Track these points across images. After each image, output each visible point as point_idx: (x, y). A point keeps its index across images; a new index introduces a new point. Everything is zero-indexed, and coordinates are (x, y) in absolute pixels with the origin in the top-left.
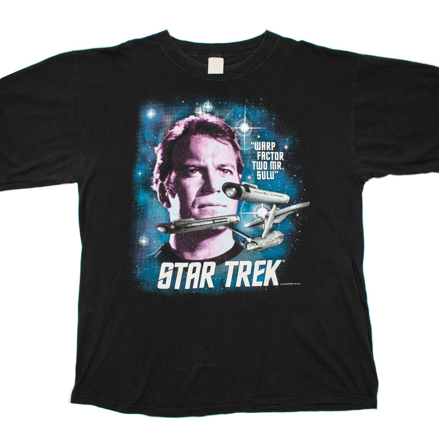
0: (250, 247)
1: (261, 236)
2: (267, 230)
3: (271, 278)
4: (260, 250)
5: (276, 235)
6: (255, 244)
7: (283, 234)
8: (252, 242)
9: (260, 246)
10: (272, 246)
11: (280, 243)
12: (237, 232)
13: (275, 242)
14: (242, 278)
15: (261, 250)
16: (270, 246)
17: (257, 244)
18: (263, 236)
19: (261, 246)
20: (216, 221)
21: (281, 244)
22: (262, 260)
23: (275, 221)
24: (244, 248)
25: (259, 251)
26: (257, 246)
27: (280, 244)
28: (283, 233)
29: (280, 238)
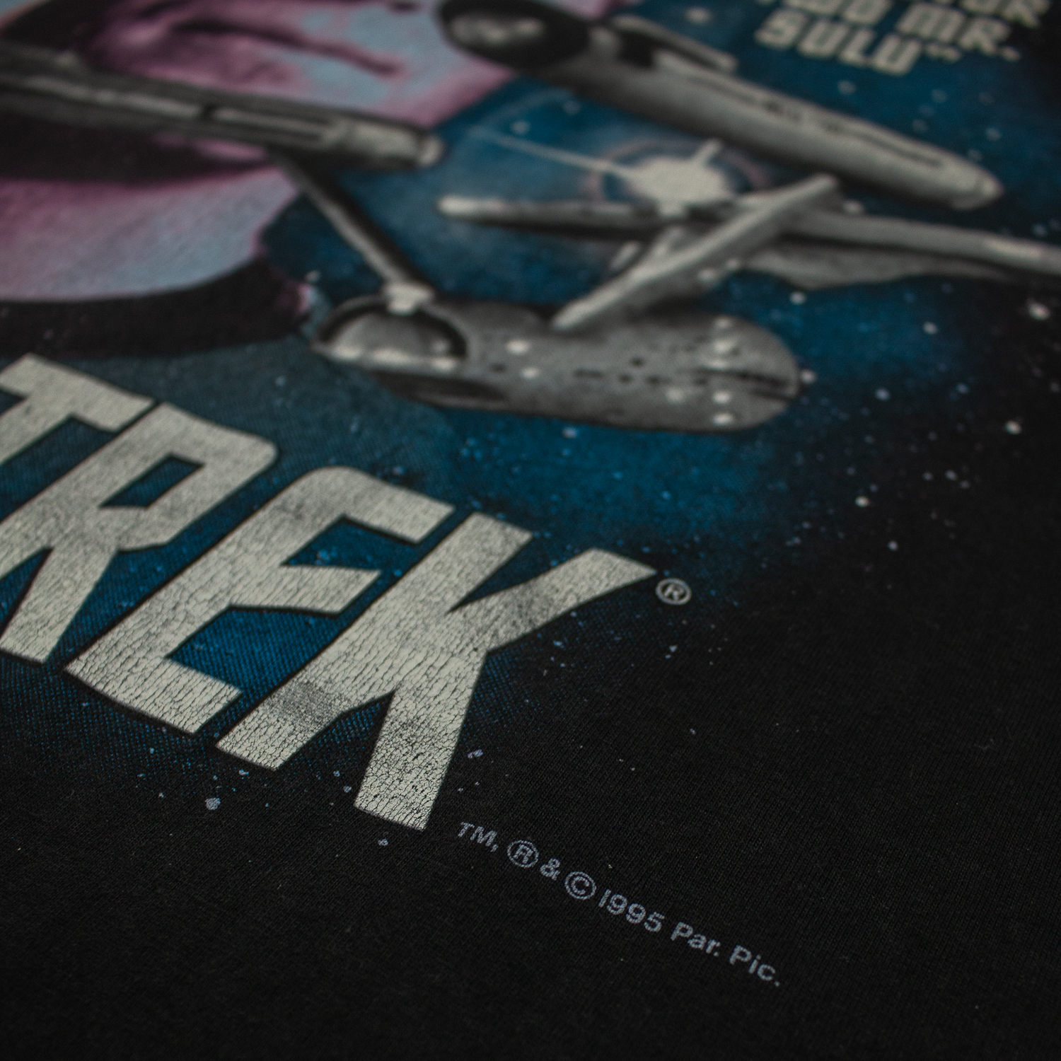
0: (373, 346)
1: (547, 310)
2: (651, 286)
3: (379, 709)
4: (452, 401)
5: (722, 346)
6: (441, 346)
7: (808, 377)
8: (419, 318)
9: (474, 370)
10: (612, 418)
11: (722, 419)
12: (334, 214)
13: (675, 395)
14: (43, 555)
15: (471, 403)
16: (591, 402)
17: (458, 348)
18: (575, 313)
19: (495, 379)
20: (227, 115)
21: (738, 436)
22: (412, 482)
23: (775, 263)
24: (308, 329)
25: (440, 408)
26: (444, 365)
27: (722, 432)
28: (802, 366)
29: (750, 385)
